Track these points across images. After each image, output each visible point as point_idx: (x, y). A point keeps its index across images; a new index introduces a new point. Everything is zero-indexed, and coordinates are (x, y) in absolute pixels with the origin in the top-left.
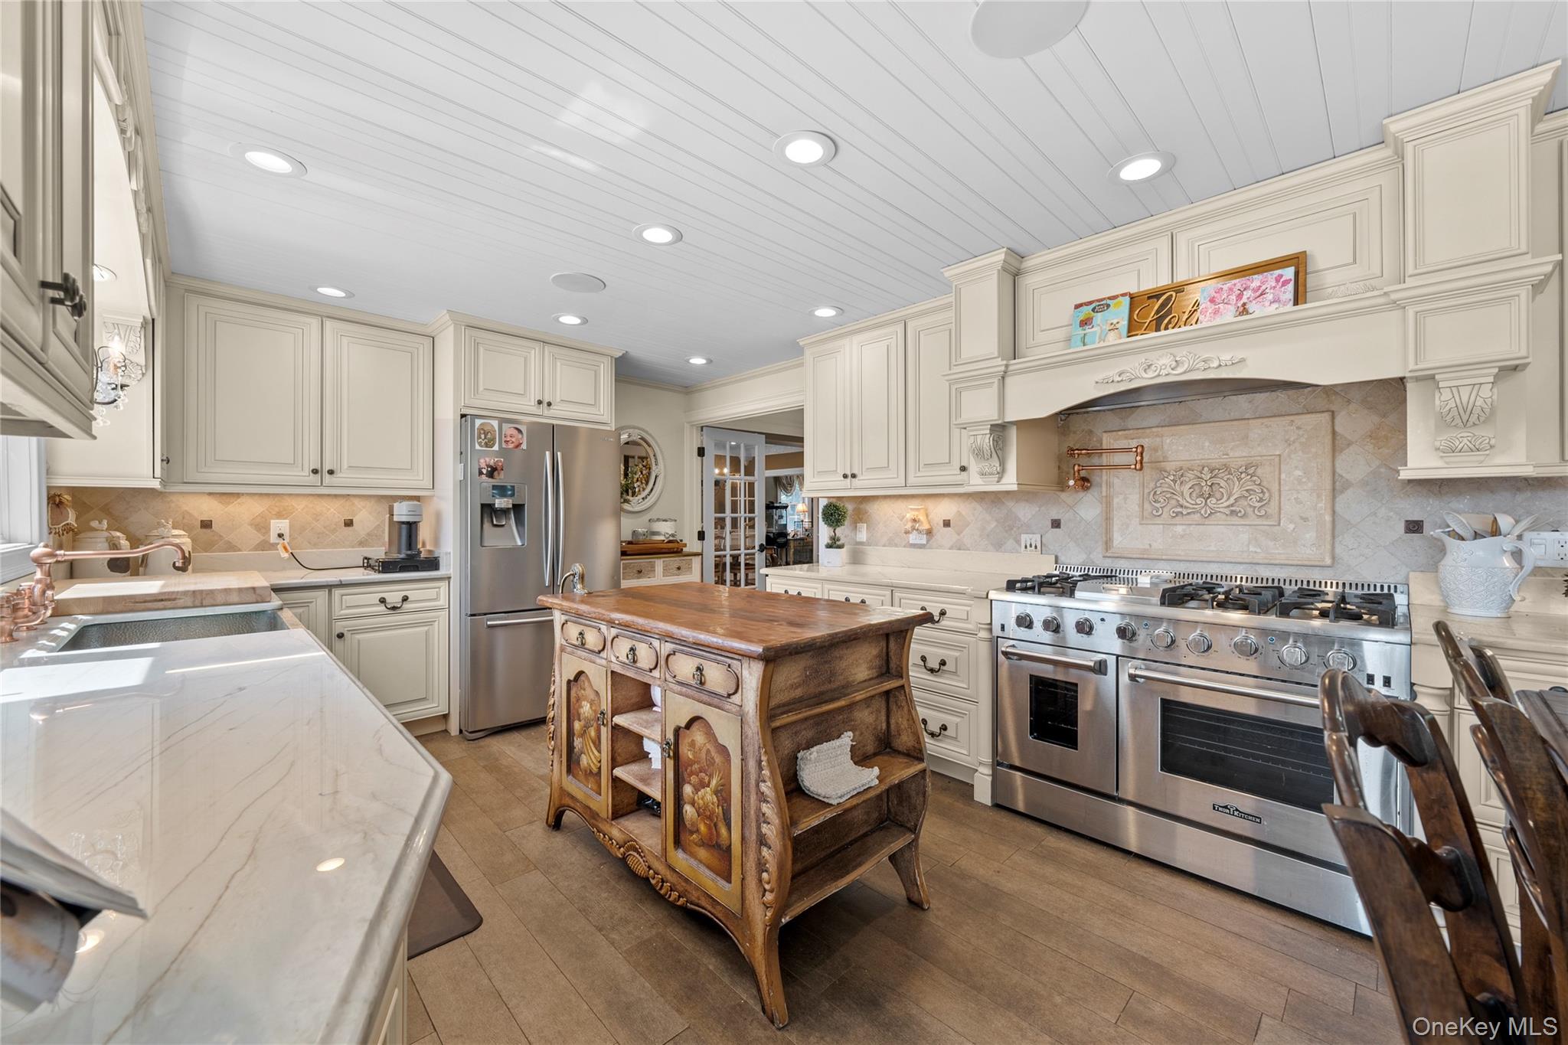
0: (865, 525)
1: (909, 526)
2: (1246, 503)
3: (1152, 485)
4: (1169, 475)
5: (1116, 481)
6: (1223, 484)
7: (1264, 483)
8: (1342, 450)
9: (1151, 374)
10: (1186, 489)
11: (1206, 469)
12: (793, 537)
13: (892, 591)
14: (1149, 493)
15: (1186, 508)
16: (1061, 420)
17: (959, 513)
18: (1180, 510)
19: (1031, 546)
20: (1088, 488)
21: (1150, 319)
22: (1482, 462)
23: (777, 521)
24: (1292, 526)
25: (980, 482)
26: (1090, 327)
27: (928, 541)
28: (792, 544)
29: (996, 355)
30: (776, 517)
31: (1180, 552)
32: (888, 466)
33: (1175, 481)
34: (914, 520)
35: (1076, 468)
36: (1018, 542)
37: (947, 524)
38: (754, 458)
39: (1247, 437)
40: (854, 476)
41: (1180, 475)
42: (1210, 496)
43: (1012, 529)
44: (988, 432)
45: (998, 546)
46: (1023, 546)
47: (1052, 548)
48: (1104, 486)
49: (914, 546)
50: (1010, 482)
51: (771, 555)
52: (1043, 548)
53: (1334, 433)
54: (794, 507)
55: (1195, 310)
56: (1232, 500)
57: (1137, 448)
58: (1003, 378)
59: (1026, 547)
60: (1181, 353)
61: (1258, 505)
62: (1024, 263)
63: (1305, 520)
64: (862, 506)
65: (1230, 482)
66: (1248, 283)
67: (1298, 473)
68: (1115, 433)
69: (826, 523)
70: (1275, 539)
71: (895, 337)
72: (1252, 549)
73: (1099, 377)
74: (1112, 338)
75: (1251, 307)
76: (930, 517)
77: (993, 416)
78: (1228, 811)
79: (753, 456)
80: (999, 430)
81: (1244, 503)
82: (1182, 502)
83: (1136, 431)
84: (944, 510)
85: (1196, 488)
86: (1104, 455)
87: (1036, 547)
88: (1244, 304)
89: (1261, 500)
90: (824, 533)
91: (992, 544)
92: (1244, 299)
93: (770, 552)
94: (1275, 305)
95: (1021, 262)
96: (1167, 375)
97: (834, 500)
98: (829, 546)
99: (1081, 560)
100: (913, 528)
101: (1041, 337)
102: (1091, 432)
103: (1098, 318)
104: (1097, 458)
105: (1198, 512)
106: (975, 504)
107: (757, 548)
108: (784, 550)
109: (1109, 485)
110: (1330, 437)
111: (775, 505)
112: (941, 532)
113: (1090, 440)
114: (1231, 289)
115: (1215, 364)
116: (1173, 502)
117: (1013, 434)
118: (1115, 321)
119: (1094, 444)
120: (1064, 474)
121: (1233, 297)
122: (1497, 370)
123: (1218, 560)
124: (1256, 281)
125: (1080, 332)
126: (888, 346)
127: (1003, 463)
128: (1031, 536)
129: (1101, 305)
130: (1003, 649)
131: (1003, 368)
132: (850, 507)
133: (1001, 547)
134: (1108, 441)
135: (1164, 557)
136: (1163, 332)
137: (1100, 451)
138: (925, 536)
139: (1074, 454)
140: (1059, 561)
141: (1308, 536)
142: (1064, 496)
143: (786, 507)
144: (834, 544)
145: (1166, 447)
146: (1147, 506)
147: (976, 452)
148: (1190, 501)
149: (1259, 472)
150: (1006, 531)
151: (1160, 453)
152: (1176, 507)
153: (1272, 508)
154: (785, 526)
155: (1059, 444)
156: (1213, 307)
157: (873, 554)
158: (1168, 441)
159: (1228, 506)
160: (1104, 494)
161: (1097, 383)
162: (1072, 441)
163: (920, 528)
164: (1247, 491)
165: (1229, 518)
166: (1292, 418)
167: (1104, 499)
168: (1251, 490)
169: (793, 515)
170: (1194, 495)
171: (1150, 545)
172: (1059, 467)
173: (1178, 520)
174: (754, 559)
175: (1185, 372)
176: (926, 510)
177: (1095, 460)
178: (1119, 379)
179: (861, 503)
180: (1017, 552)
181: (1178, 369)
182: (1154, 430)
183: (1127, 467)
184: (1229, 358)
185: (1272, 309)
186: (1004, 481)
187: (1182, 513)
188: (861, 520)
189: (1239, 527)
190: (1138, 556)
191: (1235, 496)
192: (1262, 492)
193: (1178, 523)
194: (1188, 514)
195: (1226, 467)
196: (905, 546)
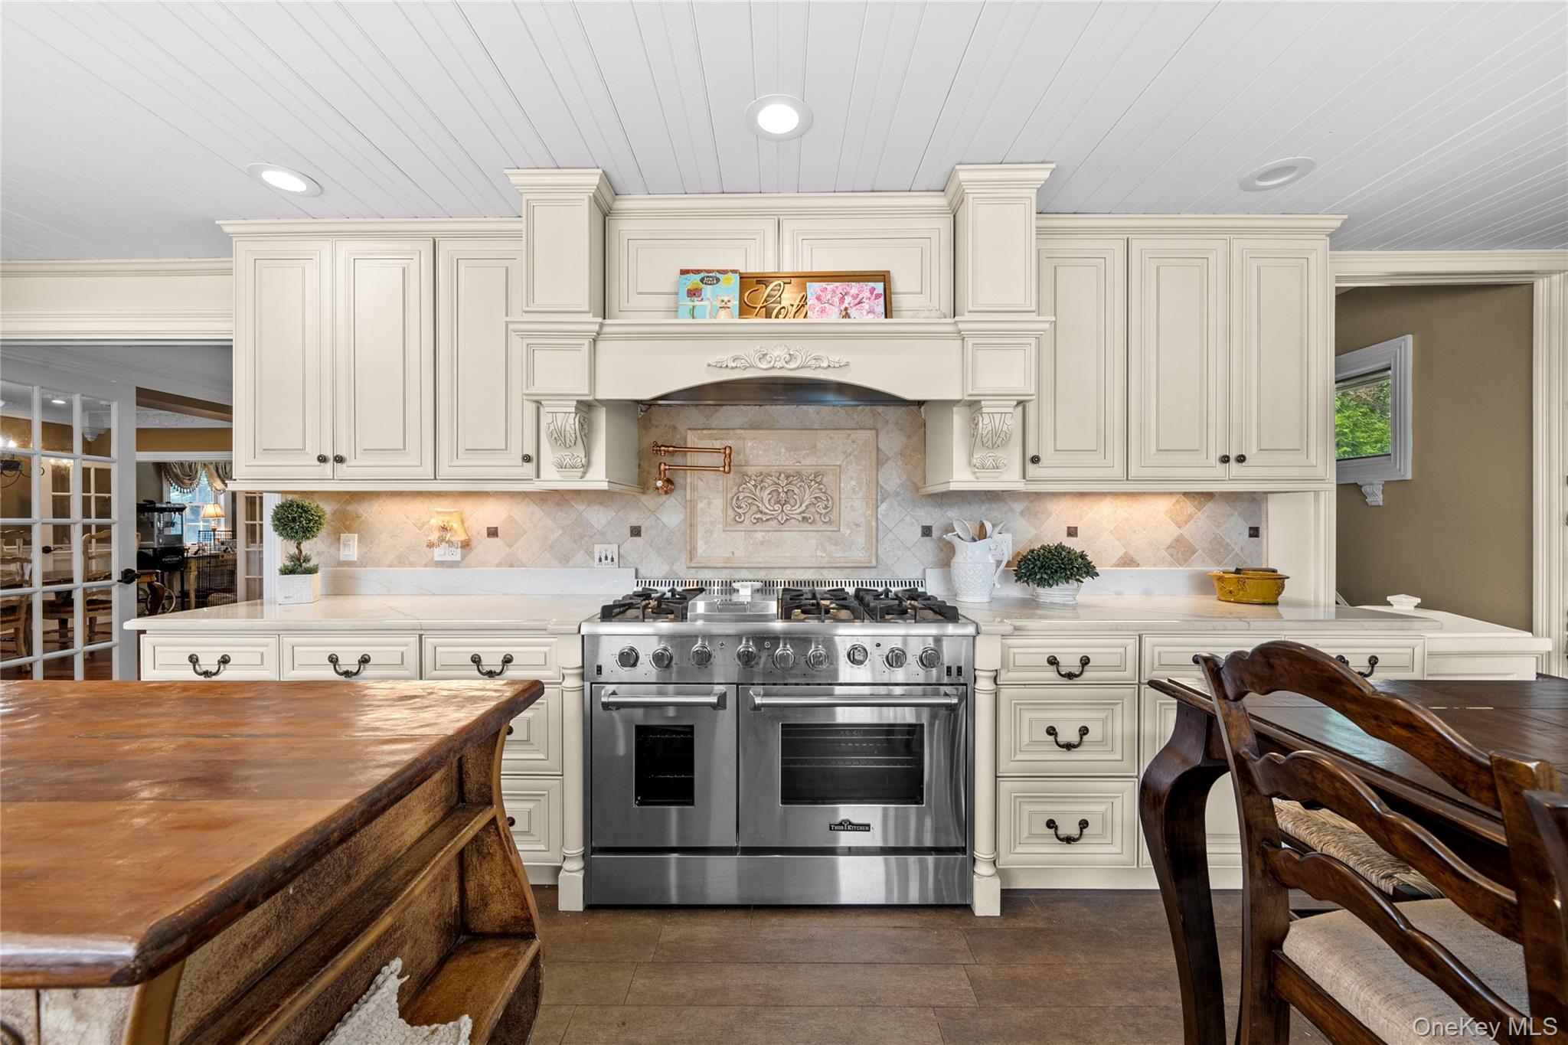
0: (356, 535)
1: (434, 537)
2: (814, 510)
3: (735, 489)
4: (751, 479)
5: (700, 484)
6: (796, 491)
7: (829, 492)
8: (883, 465)
9: (764, 365)
10: (765, 495)
11: (782, 475)
12: (196, 553)
13: (421, 636)
14: (733, 498)
15: (765, 514)
16: (642, 411)
17: (511, 519)
18: (759, 516)
19: (606, 558)
20: (672, 491)
21: (761, 305)
22: (997, 478)
23: (161, 531)
24: (848, 532)
25: (556, 476)
26: (700, 299)
27: (464, 557)
28: (193, 565)
29: (586, 309)
30: (158, 525)
31: (760, 560)
32: (405, 448)
33: (755, 486)
34: (444, 529)
35: (662, 467)
36: (591, 554)
37: (493, 533)
38: (109, 430)
39: (815, 447)
40: (339, 459)
41: (761, 477)
42: (786, 502)
43: (583, 538)
44: (573, 410)
45: (565, 560)
46: (597, 559)
47: (631, 560)
48: (688, 488)
49: (442, 564)
50: (598, 478)
51: (150, 585)
52: (620, 560)
53: (878, 448)
54: (196, 510)
55: (803, 305)
56: (803, 507)
57: (725, 449)
58: (595, 341)
59: (600, 560)
60: (795, 346)
61: (824, 511)
62: (616, 203)
63: (858, 525)
64: (350, 508)
65: (802, 489)
66: (849, 289)
67: (853, 483)
68: (699, 432)
69: (281, 534)
70: (836, 544)
71: (417, 258)
72: (819, 553)
73: (712, 360)
74: (723, 317)
75: (852, 312)
76: (466, 525)
77: (582, 390)
78: (842, 827)
79: (106, 427)
80: (586, 408)
81: (812, 509)
82: (762, 508)
83: (720, 431)
84: (490, 513)
85: (774, 494)
86: (689, 454)
87: (612, 560)
88: (846, 309)
89: (826, 507)
90: (275, 548)
91: (556, 558)
92: (846, 305)
93: (148, 579)
94: (871, 316)
95: (615, 200)
96: (781, 368)
97: (296, 497)
98: (287, 571)
99: (664, 573)
100: (442, 540)
101: (637, 301)
102: (674, 428)
103: (707, 291)
104: (680, 457)
105: (775, 518)
106: (533, 507)
107: (116, 576)
108: (178, 575)
109: (694, 488)
110: (875, 452)
111: (158, 505)
112: (487, 548)
113: (673, 437)
114: (834, 291)
115: (825, 365)
116: (754, 508)
117: (601, 417)
118: (726, 299)
119: (676, 442)
120: (645, 474)
121: (836, 300)
122: (1015, 403)
123: (793, 565)
124: (854, 288)
125: (688, 303)
126: (404, 269)
127: (588, 454)
128: (606, 546)
129: (711, 277)
130: (604, 699)
131: (596, 328)
132: (327, 508)
133: (568, 561)
134: (693, 439)
135: (746, 565)
136: (773, 320)
137: (684, 450)
138: (459, 549)
139: (660, 451)
140: (639, 575)
141: (860, 540)
142: (644, 498)
143: (181, 510)
144: (297, 566)
145: (747, 451)
146: (730, 512)
147: (555, 435)
148: (768, 506)
149: (825, 480)
150: (575, 541)
151: (742, 456)
152: (756, 513)
153: (833, 516)
154: (180, 538)
155: (639, 439)
156: (820, 305)
157: (369, 578)
158: (749, 445)
159: (800, 513)
160: (688, 498)
161: (709, 365)
162: (655, 435)
163: (453, 539)
164: (815, 498)
165: (801, 524)
166: (849, 432)
167: (688, 503)
168: (819, 497)
169: (196, 520)
170: (772, 501)
171: (733, 553)
172: (639, 465)
173: (758, 527)
174: (109, 592)
175: (798, 368)
176: (461, 514)
177: (678, 460)
178: (734, 365)
179: (348, 502)
180: (589, 566)
181: (791, 363)
182: (738, 431)
183: (714, 469)
184: (837, 360)
185: (870, 318)
186: (588, 476)
187: (761, 519)
188: (348, 529)
189: (810, 534)
190: (722, 565)
191: (806, 503)
192: (827, 500)
193: (758, 529)
194: (767, 520)
195: (798, 473)
196: (426, 566)
